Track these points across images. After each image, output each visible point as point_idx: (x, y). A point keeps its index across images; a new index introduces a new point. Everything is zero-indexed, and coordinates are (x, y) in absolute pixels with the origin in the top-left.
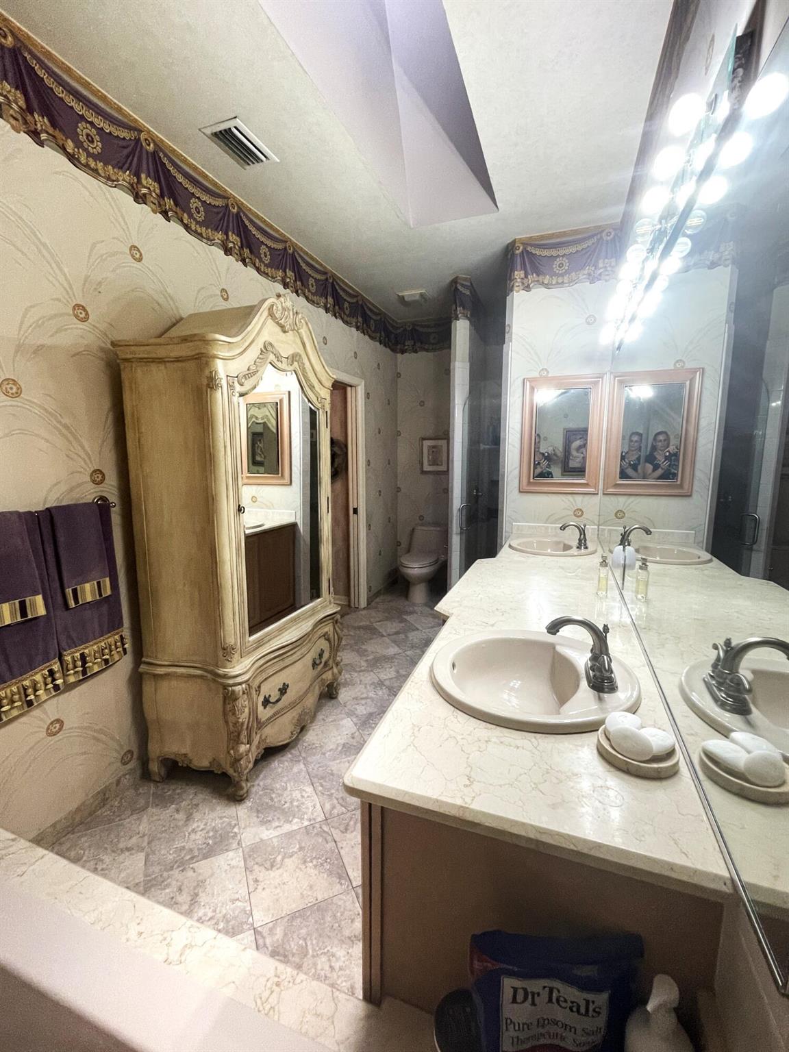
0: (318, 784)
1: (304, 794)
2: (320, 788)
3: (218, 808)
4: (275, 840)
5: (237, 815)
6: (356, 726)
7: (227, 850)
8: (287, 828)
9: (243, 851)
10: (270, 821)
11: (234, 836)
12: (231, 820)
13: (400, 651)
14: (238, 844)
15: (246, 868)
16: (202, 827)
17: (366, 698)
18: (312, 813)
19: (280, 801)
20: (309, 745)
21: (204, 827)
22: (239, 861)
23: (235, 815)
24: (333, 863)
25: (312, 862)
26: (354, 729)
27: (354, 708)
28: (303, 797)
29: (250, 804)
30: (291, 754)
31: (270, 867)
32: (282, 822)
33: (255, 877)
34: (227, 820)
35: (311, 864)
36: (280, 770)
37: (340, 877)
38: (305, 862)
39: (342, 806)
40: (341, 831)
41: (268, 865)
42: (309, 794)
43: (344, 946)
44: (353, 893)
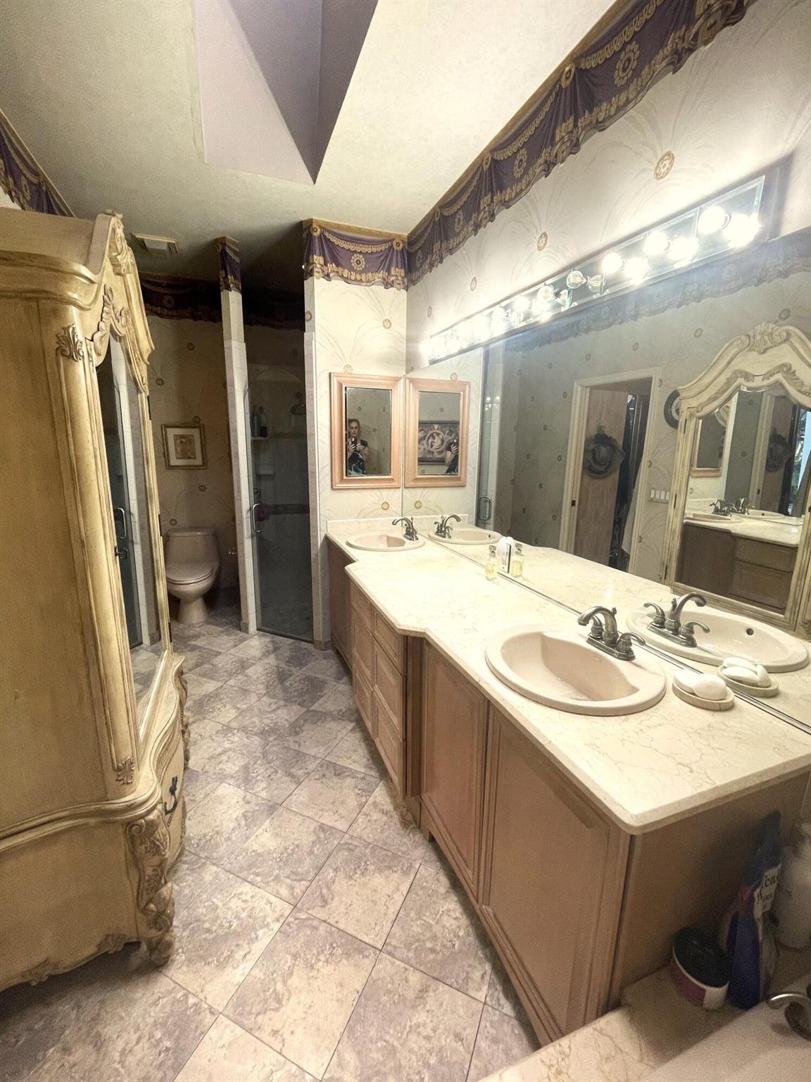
0: (252, 876)
1: (244, 897)
2: (259, 879)
3: (138, 995)
4: (256, 972)
5: (175, 982)
6: (239, 788)
7: (203, 1034)
8: (259, 947)
9: (227, 1017)
10: (229, 956)
11: (195, 1011)
12: (173, 995)
13: (220, 684)
14: (212, 1013)
15: (249, 1031)
16: (134, 1037)
17: (225, 751)
18: (274, 911)
19: (221, 926)
20: (200, 840)
21: (137, 1035)
22: (232, 1032)
23: (172, 985)
24: (341, 943)
25: (319, 960)
26: (241, 792)
27: (220, 770)
28: (246, 901)
29: (184, 957)
30: (185, 863)
31: (277, 1006)
32: (246, 946)
33: (270, 1030)
34: (165, 1000)
35: (321, 963)
36: (187, 891)
37: (360, 951)
38: (312, 967)
39: (299, 880)
40: (321, 906)
41: (274, 1005)
42: (251, 894)
43: (419, 1009)
44: (384, 955)
